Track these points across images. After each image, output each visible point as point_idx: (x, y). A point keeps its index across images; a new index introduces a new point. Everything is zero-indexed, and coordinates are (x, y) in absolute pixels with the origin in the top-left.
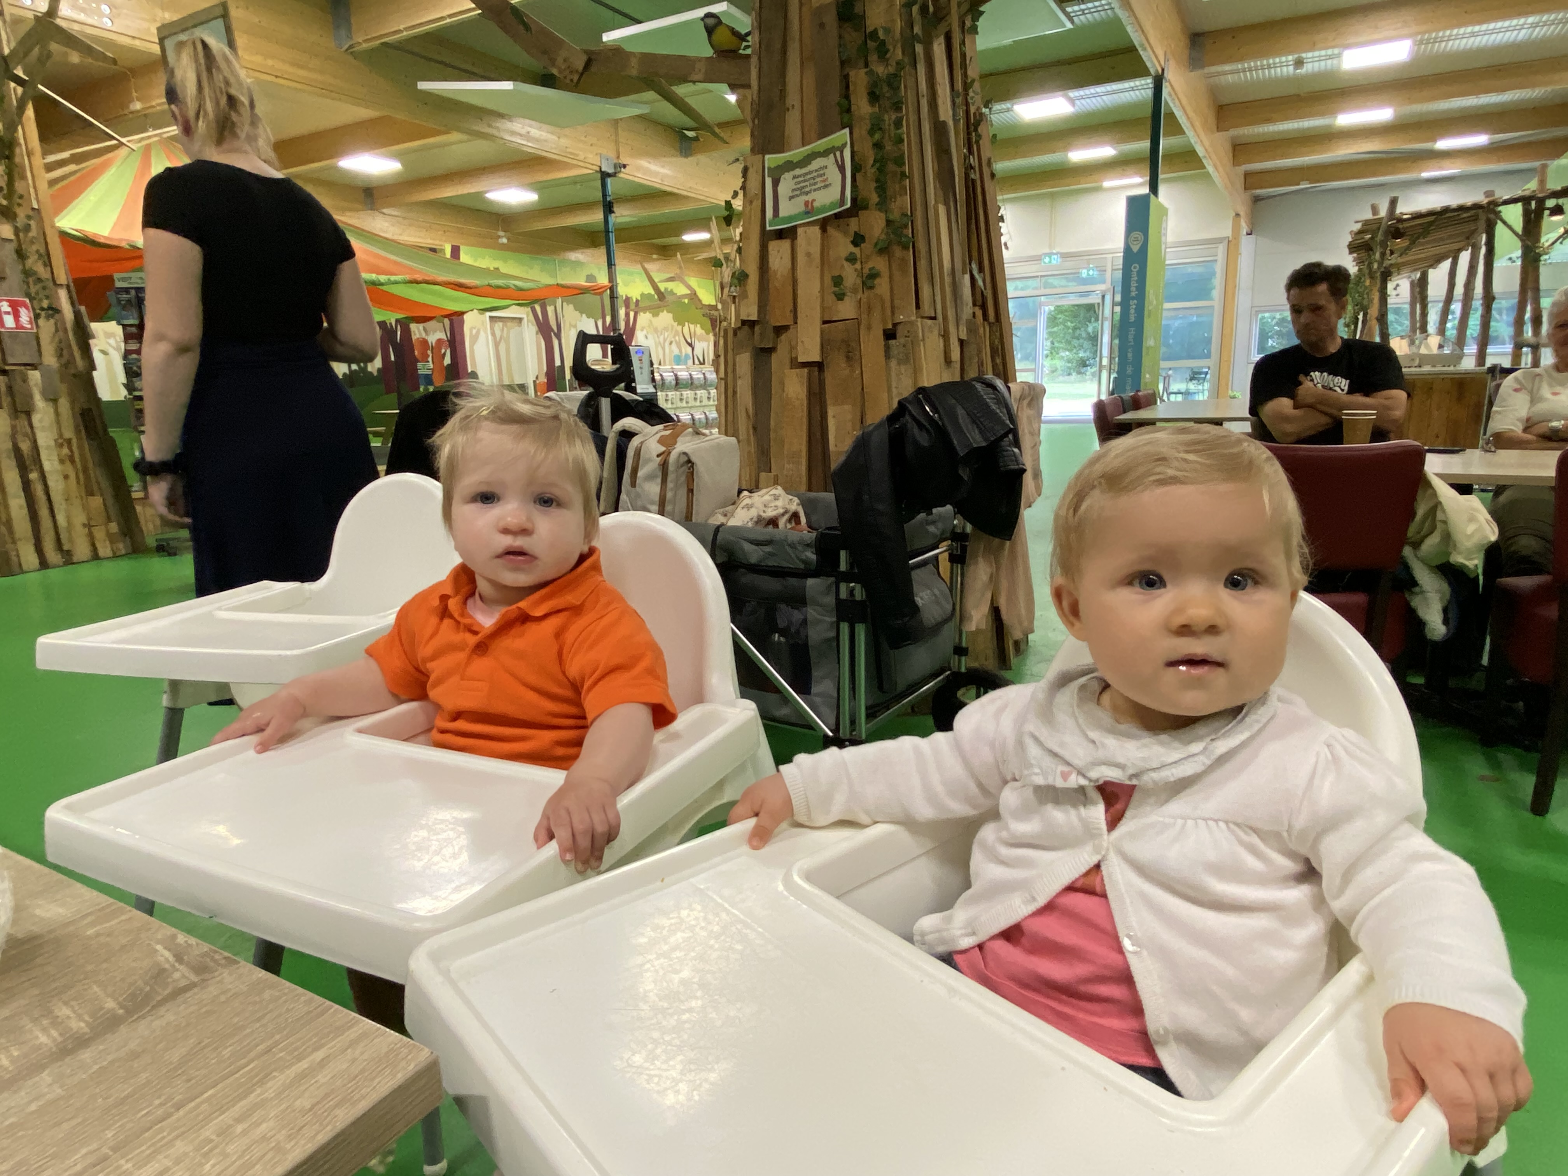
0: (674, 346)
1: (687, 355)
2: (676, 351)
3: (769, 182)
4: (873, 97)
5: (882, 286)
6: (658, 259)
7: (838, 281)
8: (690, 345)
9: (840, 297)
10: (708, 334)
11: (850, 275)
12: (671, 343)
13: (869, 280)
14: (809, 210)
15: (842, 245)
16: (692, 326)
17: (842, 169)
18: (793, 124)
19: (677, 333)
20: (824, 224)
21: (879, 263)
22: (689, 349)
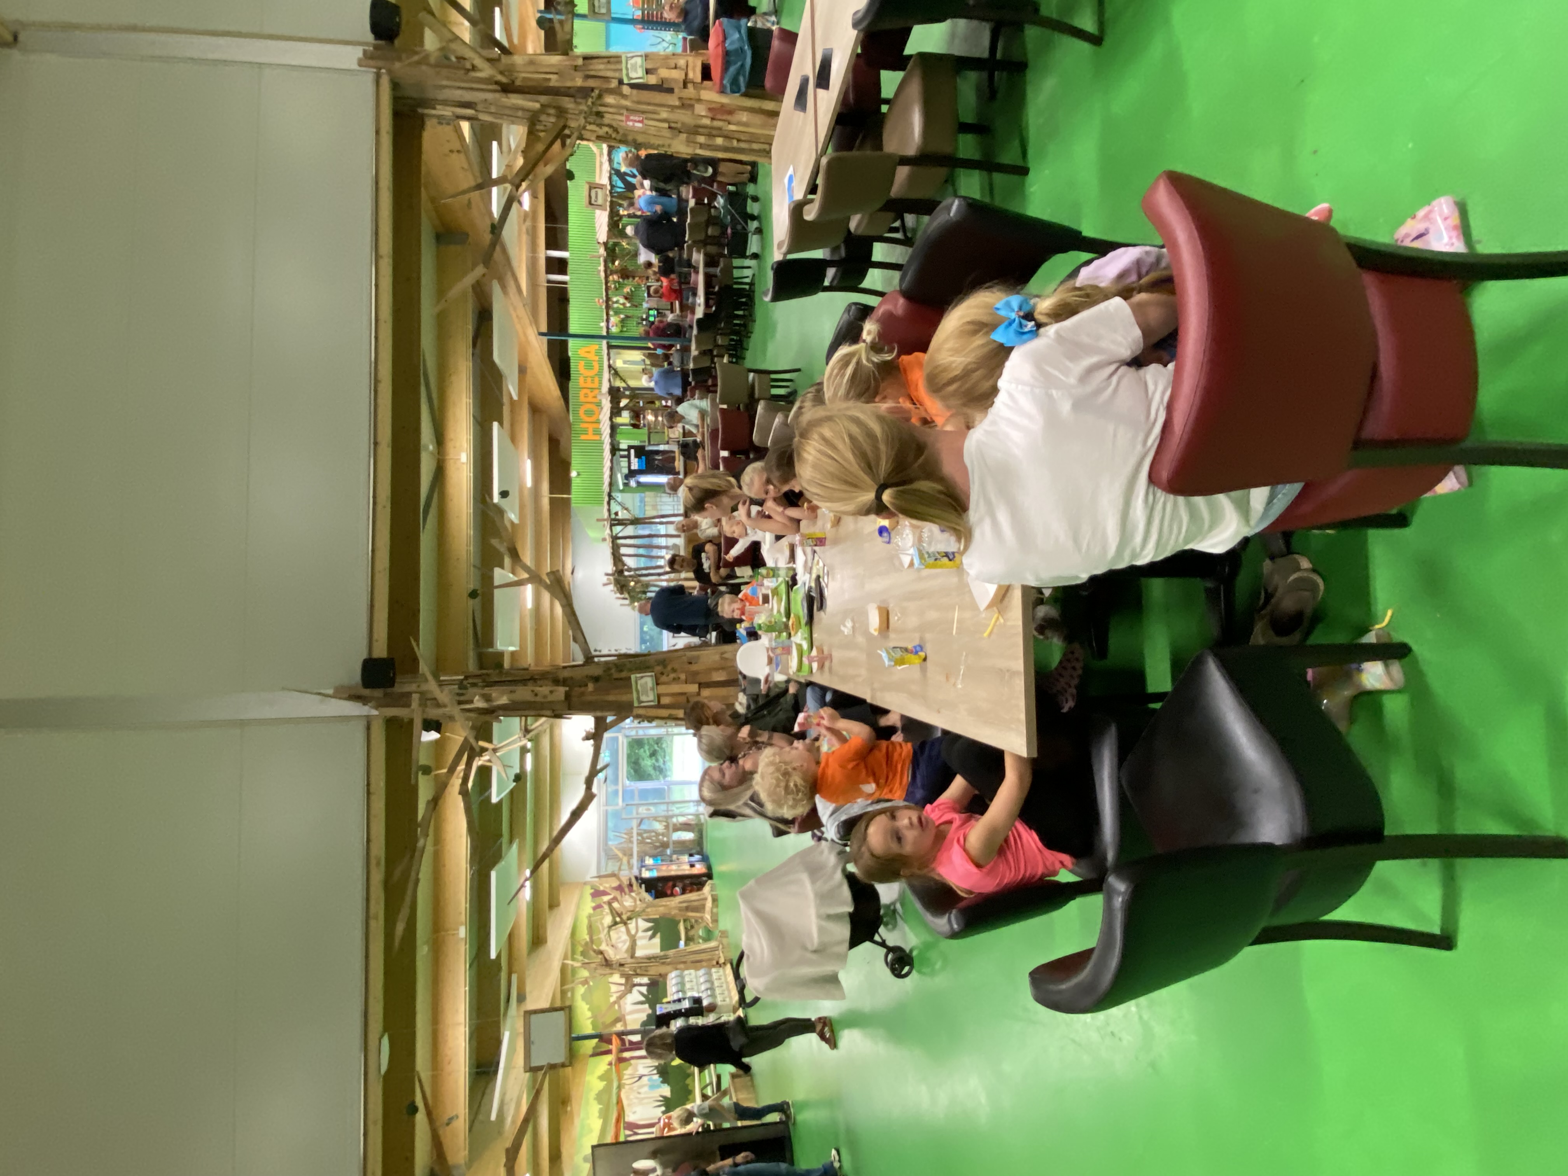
0: (640, 1091)
1: (649, 1080)
2: (646, 1089)
3: (643, 704)
4: (621, 671)
5: (676, 666)
6: (571, 1106)
7: (674, 679)
8: (640, 1078)
9: (679, 678)
10: (631, 1064)
11: (672, 676)
12: (639, 1093)
13: (674, 670)
14: (652, 689)
15: (664, 679)
16: (626, 1077)
17: (642, 677)
18: (625, 698)
19: (631, 1089)
20: (657, 684)
21: (669, 668)
22: (645, 1079)
